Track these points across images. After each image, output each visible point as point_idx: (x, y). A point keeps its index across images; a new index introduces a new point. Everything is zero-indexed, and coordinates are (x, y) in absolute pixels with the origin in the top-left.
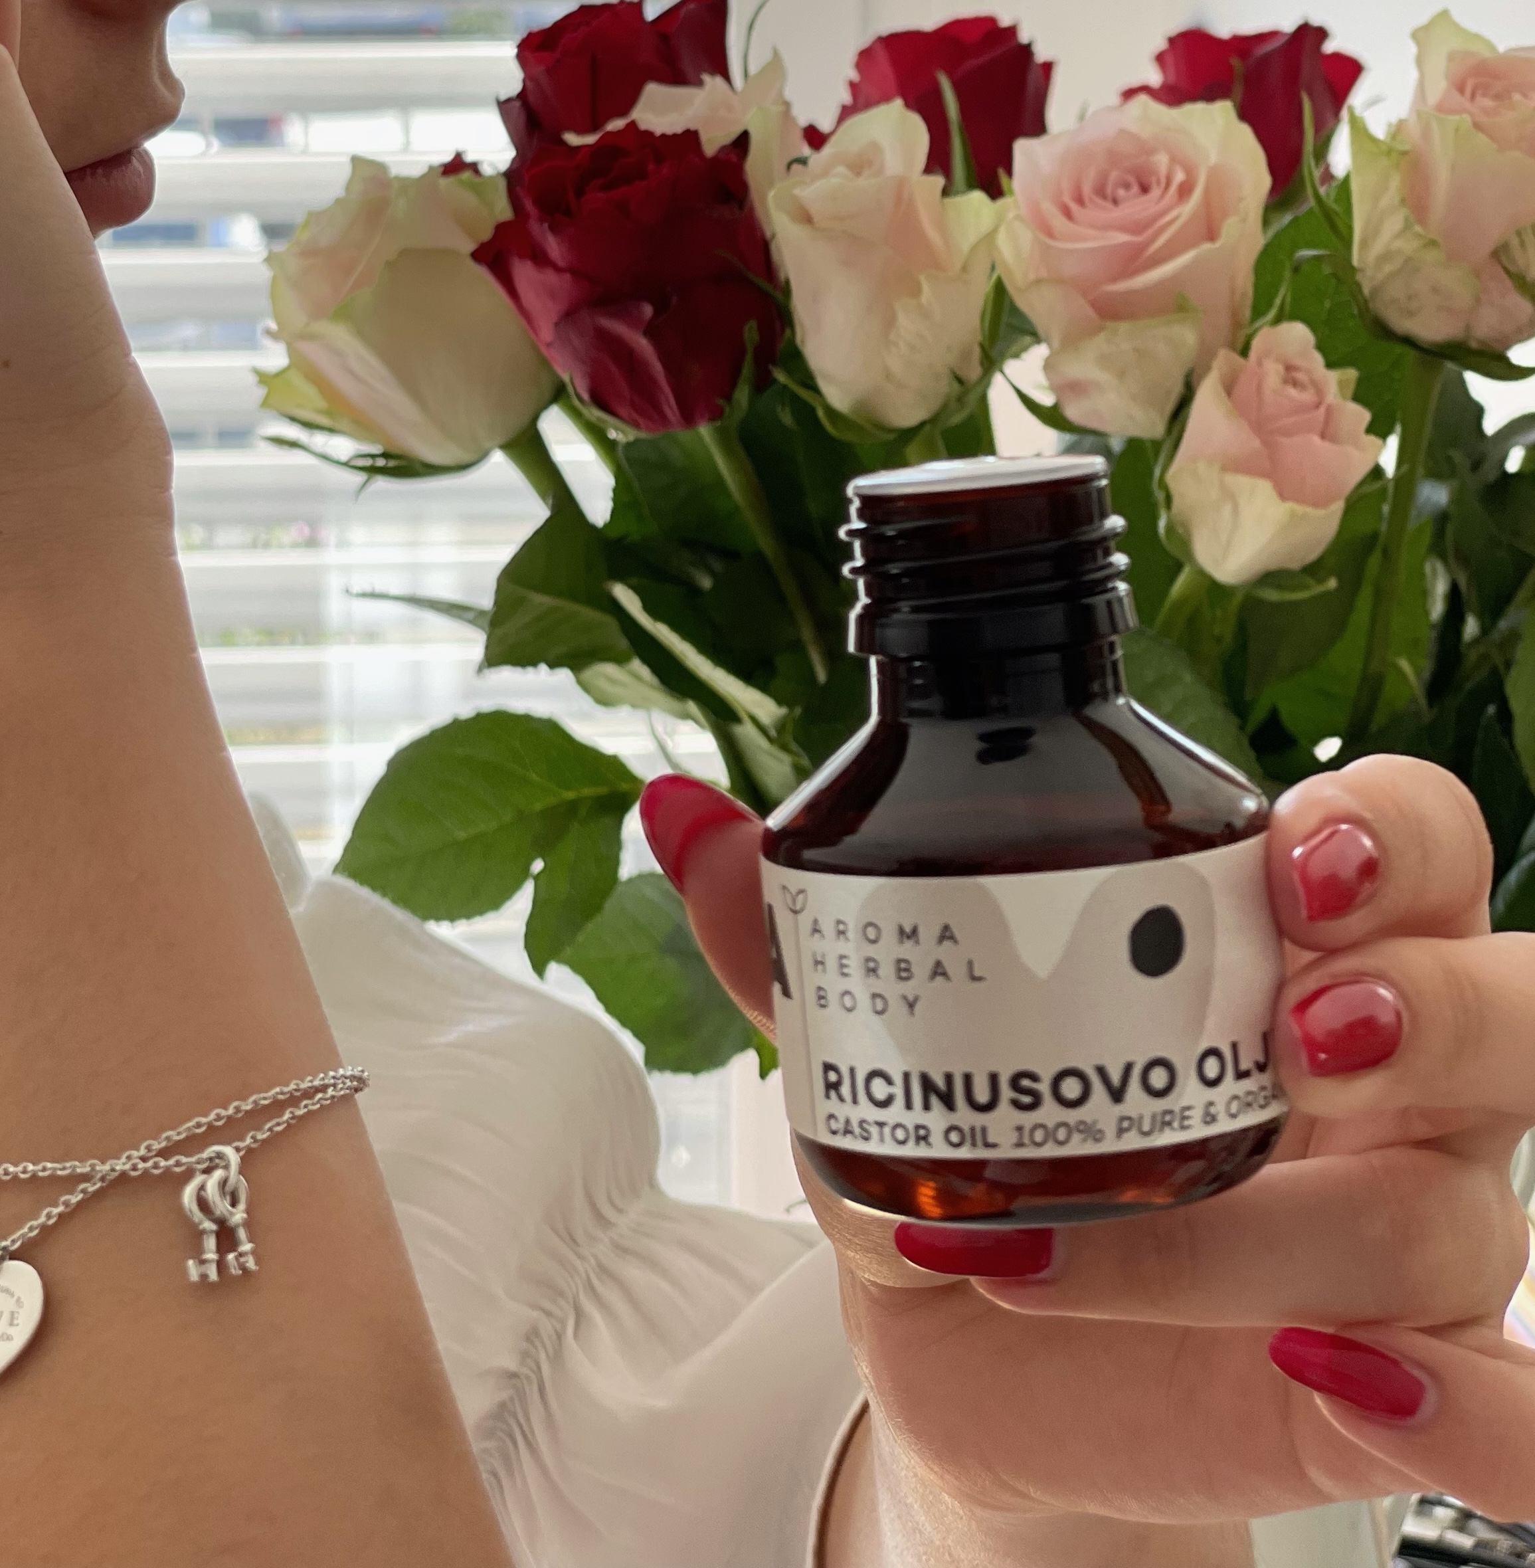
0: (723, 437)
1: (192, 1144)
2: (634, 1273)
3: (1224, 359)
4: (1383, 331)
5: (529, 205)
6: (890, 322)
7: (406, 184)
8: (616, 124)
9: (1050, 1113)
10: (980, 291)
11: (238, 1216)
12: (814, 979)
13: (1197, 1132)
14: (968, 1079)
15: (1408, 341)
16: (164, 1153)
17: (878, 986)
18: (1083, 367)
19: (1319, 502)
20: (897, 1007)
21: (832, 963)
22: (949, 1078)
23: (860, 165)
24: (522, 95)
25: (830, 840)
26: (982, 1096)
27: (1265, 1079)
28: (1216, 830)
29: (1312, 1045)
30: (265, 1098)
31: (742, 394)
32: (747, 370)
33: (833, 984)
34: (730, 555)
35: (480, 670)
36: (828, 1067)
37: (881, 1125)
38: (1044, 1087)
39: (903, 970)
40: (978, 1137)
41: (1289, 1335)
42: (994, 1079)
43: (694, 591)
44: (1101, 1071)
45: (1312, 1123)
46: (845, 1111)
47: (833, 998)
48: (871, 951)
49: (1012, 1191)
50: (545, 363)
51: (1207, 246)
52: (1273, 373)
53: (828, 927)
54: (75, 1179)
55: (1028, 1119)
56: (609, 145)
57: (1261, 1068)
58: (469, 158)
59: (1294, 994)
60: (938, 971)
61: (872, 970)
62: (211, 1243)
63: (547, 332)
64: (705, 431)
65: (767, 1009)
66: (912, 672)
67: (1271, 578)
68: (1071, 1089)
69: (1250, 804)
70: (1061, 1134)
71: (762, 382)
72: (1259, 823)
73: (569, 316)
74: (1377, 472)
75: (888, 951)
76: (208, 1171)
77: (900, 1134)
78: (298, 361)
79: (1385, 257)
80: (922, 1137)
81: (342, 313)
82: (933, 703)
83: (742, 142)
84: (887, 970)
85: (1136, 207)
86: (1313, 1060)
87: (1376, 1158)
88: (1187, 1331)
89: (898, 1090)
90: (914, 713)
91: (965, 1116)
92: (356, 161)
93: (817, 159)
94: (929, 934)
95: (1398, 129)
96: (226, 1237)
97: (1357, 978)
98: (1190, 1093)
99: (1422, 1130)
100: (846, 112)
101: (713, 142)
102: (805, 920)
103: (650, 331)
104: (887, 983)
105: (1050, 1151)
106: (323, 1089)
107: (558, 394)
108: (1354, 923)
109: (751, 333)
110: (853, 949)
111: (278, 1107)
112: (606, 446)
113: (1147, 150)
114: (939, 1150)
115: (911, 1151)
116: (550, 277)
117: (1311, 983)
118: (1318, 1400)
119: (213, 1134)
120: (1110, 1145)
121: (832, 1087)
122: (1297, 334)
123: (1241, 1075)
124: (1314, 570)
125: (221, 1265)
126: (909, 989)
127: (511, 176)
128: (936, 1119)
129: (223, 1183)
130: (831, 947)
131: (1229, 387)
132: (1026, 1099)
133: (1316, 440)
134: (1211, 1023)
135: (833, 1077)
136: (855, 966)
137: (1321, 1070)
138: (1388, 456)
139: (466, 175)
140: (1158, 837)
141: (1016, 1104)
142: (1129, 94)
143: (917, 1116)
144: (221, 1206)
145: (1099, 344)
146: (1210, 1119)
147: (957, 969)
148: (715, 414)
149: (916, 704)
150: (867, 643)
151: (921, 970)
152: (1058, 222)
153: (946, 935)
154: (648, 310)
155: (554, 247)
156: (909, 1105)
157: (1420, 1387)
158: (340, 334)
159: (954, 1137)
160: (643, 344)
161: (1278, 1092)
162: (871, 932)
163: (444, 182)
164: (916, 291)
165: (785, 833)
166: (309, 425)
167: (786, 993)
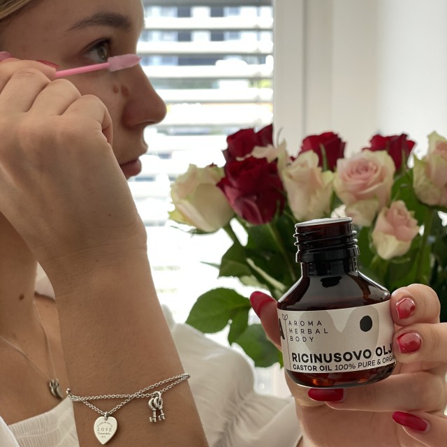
0: (272, 226)
1: (151, 391)
2: (249, 410)
3: (384, 209)
4: (420, 203)
5: (229, 174)
6: (309, 200)
7: (201, 169)
8: (248, 156)
9: (343, 362)
10: (329, 194)
11: (161, 407)
12: (290, 334)
13: (376, 366)
14: (325, 355)
15: (426, 205)
16: (144, 393)
17: (304, 335)
18: (353, 210)
19: (406, 240)
20: (308, 340)
21: (294, 331)
22: (320, 355)
23: (303, 165)
24: (228, 149)
25: (293, 304)
26: (328, 359)
27: (391, 354)
28: (378, 299)
29: (401, 346)
30: (167, 380)
31: (276, 217)
32: (278, 211)
33: (294, 335)
34: (274, 252)
35: (218, 278)
36: (293, 354)
37: (306, 366)
38: (342, 357)
39: (310, 331)
40: (327, 368)
41: (397, 413)
42: (330, 355)
43: (265, 260)
44: (354, 352)
45: (402, 364)
46: (297, 364)
47: (294, 338)
48: (302, 327)
49: (334, 381)
50: (232, 209)
51: (380, 184)
52: (395, 212)
53: (293, 322)
54: (124, 399)
55: (338, 364)
56: (247, 161)
57: (390, 352)
58: (215, 163)
59: (397, 336)
60: (318, 331)
61: (303, 331)
62: (155, 413)
63: (233, 202)
64: (268, 225)
65: (279, 343)
66: (310, 266)
67: (395, 258)
68: (348, 357)
69: (386, 294)
70: (346, 367)
71: (281, 214)
72: (388, 298)
73: (238, 199)
74: (419, 234)
75: (306, 327)
76: (154, 397)
77: (310, 368)
78: (177, 209)
79: (421, 186)
80: (315, 368)
81: (187, 198)
82: (315, 272)
83: (276, 160)
84: (306, 331)
85: (365, 175)
86: (401, 349)
87: (415, 374)
88: (374, 413)
89: (309, 358)
90: (310, 275)
91: (324, 364)
92: (190, 165)
93: (294, 164)
94: (315, 323)
95: (424, 158)
96: (158, 412)
97: (411, 332)
98: (374, 357)
99: (425, 368)
100: (300, 153)
101: (270, 160)
102: (287, 322)
103: (256, 202)
104: (306, 335)
105: (343, 371)
106: (180, 378)
107: (235, 216)
108: (410, 320)
109: (278, 203)
110: (298, 327)
111: (170, 383)
112: (246, 228)
113: (367, 162)
114: (319, 371)
115: (312, 372)
116: (234, 190)
117: (401, 333)
118: (403, 427)
119: (156, 389)
120: (357, 369)
121: (294, 358)
122: (401, 204)
123: (385, 353)
124: (405, 256)
125: (157, 418)
126: (311, 336)
127: (225, 167)
128: (318, 364)
129: (158, 400)
130: (293, 327)
131: (386, 215)
132: (338, 359)
133: (405, 227)
134: (378, 341)
135: (294, 356)
136: (299, 331)
137: (403, 352)
138: (422, 231)
139: (214, 167)
140: (365, 301)
141: (335, 360)
142: (364, 149)
143: (314, 364)
144: (157, 405)
145: (356, 206)
146: (379, 363)
147: (322, 331)
148: (270, 221)
149: (311, 273)
150: (300, 260)
151: (314, 331)
152: (348, 178)
153: (319, 323)
154: (255, 198)
155: (234, 183)
156: (312, 362)
157: (426, 425)
158: (186, 203)
159: (322, 368)
160: (254, 205)
161: (394, 357)
162: (302, 324)
163: (210, 169)
164: (315, 193)
165: (282, 302)
166: (179, 223)
167: (284, 338)
